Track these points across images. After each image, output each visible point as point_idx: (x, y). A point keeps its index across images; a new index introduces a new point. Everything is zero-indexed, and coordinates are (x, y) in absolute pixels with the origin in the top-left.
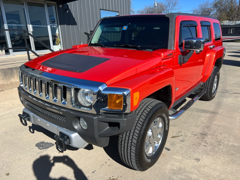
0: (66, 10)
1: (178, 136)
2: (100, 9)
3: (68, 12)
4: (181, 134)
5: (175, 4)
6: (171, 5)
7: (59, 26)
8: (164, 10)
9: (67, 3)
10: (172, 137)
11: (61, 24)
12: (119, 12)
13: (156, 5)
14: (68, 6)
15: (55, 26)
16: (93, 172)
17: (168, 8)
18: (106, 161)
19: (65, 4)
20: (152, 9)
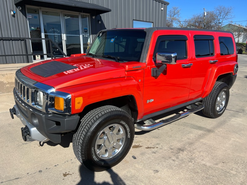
0: (99, 21)
1: (153, 148)
2: (133, 20)
3: (100, 22)
4: (157, 146)
5: (227, 13)
6: (222, 14)
7: (91, 36)
8: (214, 19)
9: (101, 15)
10: (146, 148)
11: (92, 34)
12: (153, 23)
13: (205, 15)
14: (101, 17)
15: (87, 35)
16: (56, 166)
17: (219, 18)
18: (72, 159)
19: (98, 15)
20: (201, 18)
